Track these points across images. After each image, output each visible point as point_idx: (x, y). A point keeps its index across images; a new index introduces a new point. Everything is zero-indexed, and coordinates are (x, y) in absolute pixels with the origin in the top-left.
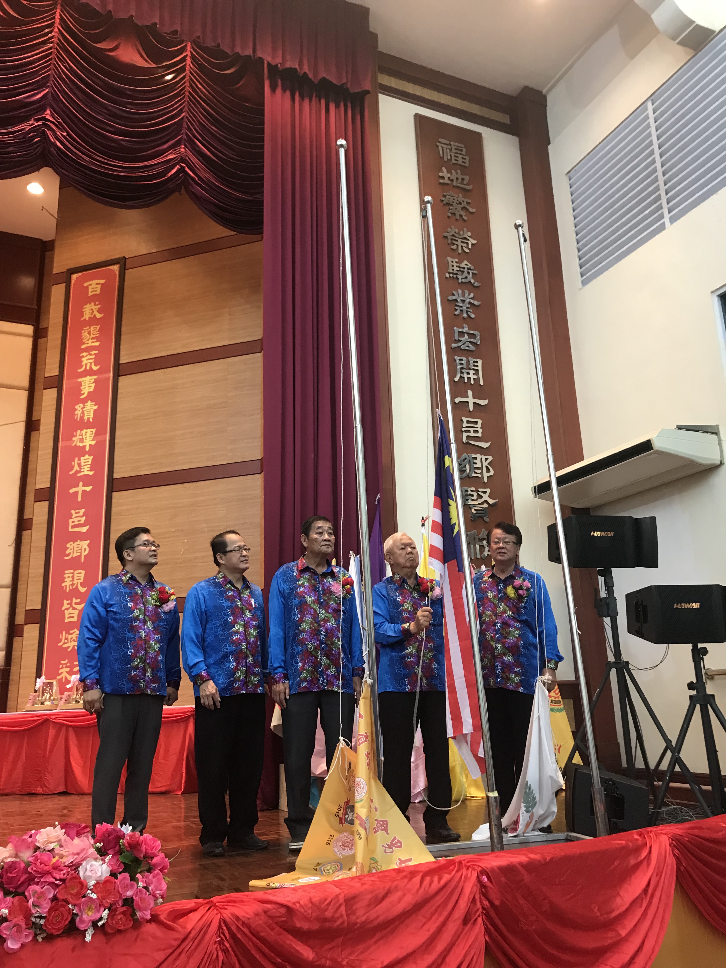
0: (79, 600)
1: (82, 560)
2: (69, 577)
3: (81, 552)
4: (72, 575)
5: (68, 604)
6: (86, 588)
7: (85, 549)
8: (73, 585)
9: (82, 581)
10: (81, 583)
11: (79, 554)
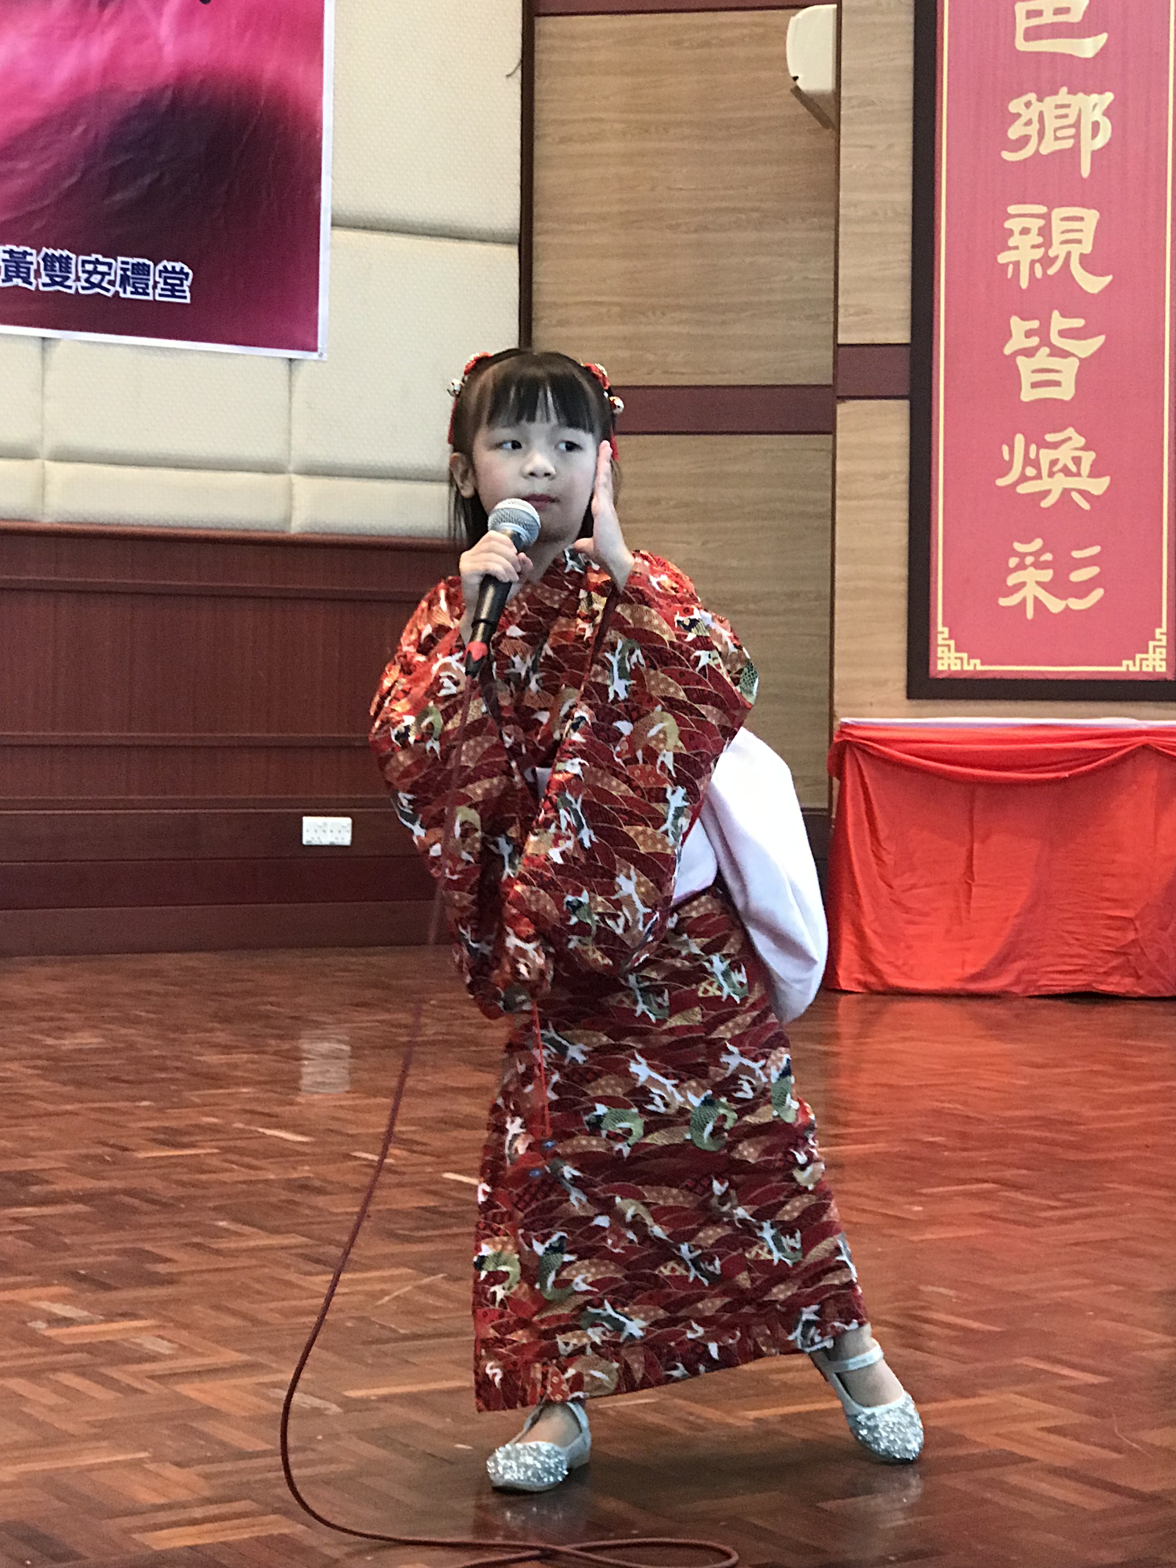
0: (1079, 323)
1: (1085, 170)
2: (1025, 231)
3: (1077, 137)
4: (1041, 222)
5: (1029, 334)
6: (1109, 279)
7: (1096, 126)
8: (1047, 261)
9: (1087, 248)
10: (1082, 256)
11: (1068, 144)
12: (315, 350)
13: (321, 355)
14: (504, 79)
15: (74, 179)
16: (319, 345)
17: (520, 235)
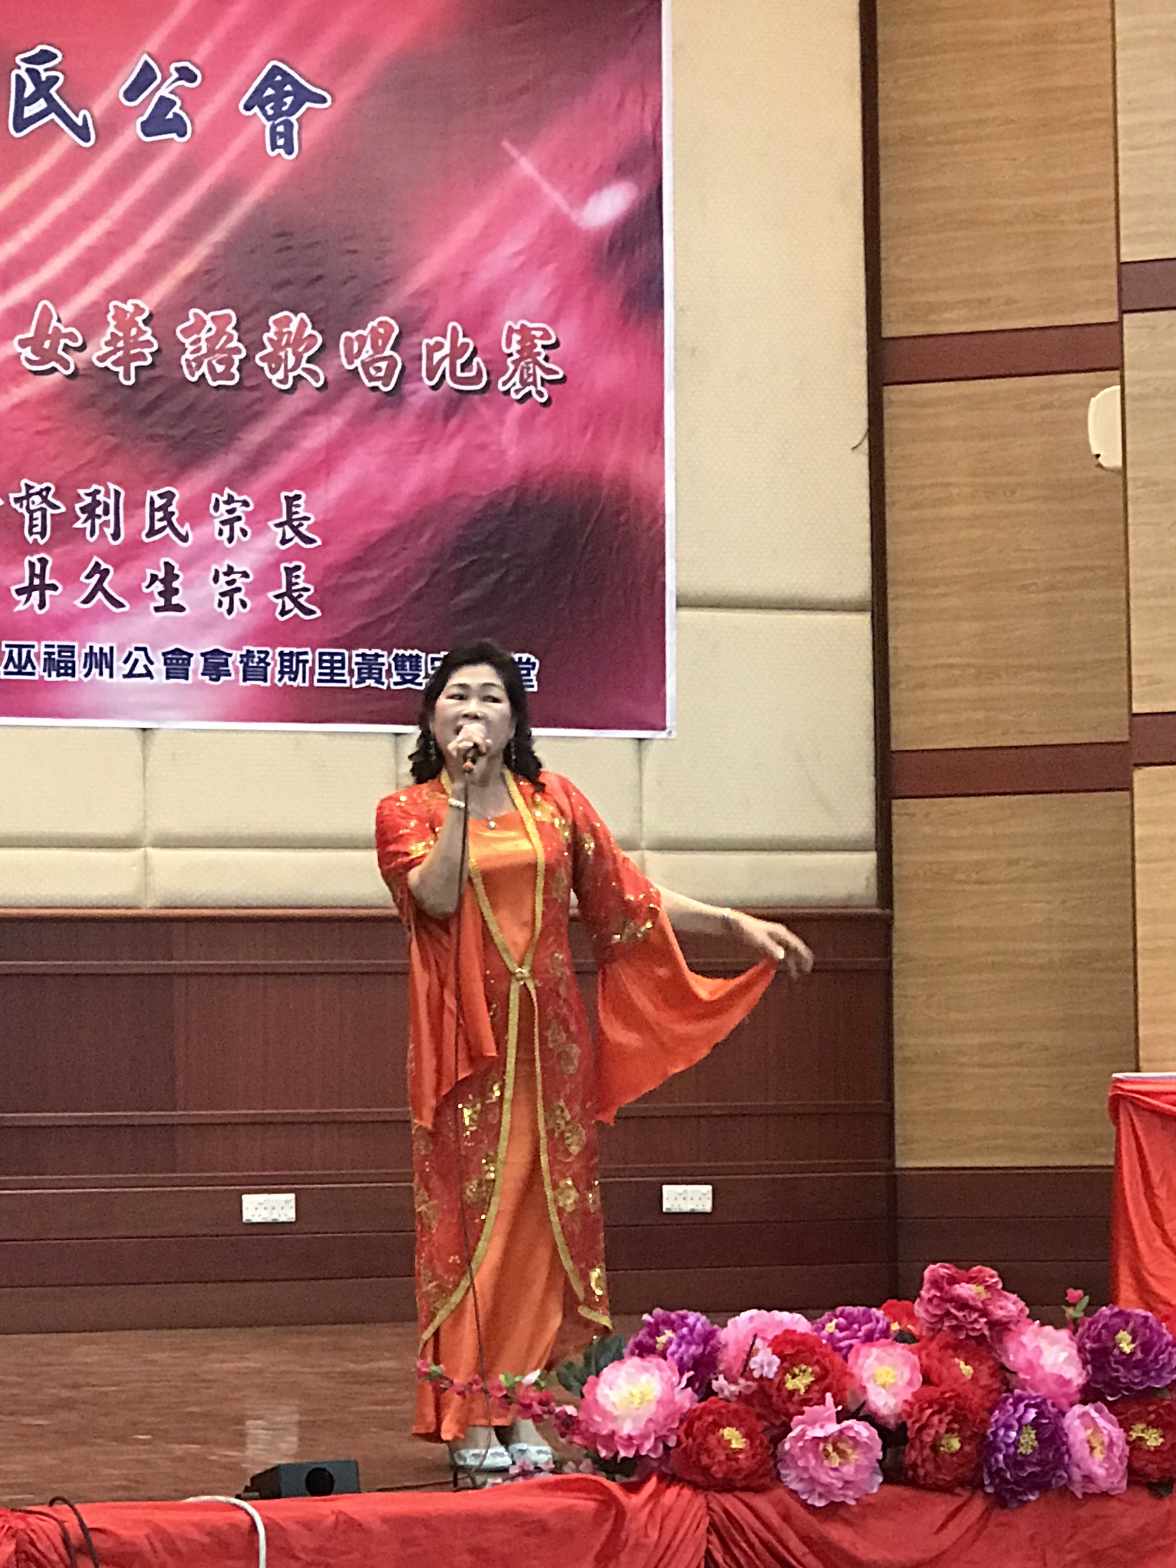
12: (664, 728)
13: (670, 733)
14: (849, 451)
15: (422, 583)
16: (668, 724)
17: (872, 602)
